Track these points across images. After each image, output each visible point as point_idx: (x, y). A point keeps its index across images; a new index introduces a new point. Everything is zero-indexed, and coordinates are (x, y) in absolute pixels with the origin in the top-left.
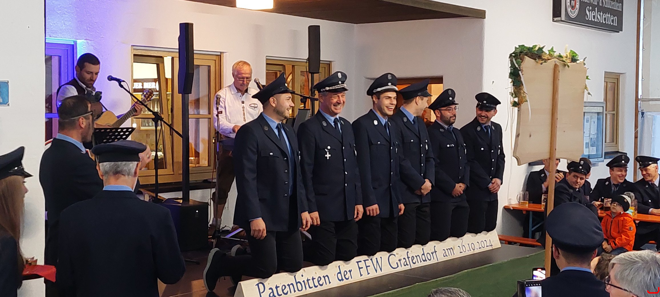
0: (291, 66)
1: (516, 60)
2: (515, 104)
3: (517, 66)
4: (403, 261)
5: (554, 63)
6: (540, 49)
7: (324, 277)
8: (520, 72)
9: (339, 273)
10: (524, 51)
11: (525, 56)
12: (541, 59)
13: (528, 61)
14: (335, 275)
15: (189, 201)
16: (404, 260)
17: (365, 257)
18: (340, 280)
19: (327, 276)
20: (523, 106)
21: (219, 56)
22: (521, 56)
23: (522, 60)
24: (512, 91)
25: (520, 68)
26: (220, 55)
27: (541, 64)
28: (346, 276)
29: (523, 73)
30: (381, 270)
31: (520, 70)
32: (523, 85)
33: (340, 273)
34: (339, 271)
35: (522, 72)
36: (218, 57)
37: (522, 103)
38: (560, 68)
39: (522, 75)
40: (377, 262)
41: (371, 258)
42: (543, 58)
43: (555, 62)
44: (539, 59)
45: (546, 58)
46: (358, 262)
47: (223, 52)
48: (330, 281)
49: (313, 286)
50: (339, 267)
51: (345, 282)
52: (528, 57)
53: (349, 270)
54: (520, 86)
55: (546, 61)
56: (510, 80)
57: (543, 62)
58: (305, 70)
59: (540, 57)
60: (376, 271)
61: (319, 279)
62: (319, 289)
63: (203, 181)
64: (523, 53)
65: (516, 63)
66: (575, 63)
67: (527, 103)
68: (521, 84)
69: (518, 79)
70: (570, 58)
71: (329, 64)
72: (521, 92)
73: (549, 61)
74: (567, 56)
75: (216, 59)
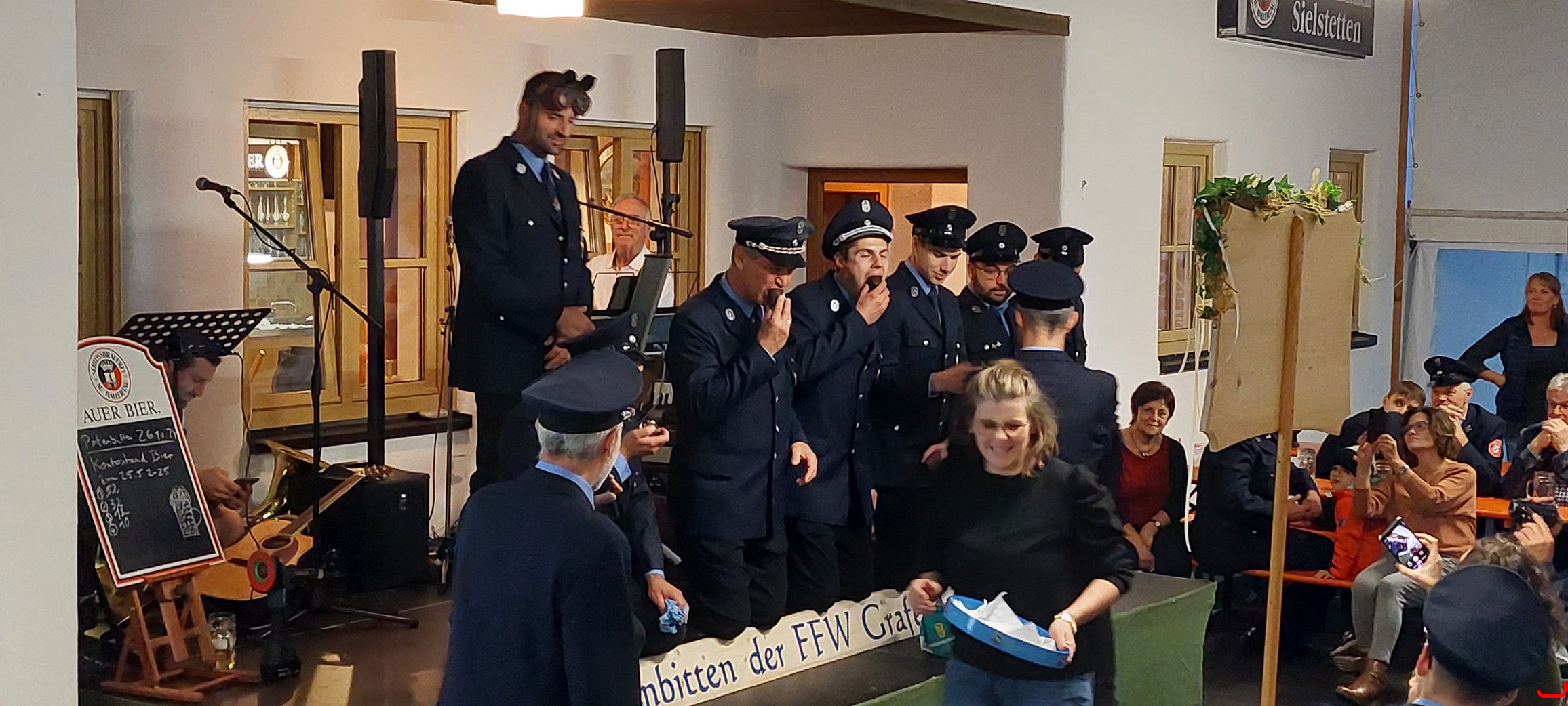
1: (1209, 212)
2: (1208, 314)
3: (1214, 228)
4: (895, 619)
5: (1292, 215)
6: (1263, 186)
7: (722, 666)
8: (1220, 242)
9: (753, 655)
10: (1230, 191)
11: (1231, 204)
12: (1266, 207)
13: (1237, 213)
14: (746, 659)
15: (385, 470)
16: (898, 617)
17: (811, 615)
18: (756, 672)
19: (728, 663)
20: (1225, 317)
21: (448, 120)
22: (1222, 202)
23: (1224, 211)
25: (1219, 232)
26: (450, 119)
27: (1265, 219)
28: (770, 662)
29: (1227, 243)
30: (847, 642)
31: (1220, 238)
32: (1226, 270)
33: (757, 654)
34: (755, 651)
35: (1224, 242)
36: (443, 121)
37: (1224, 312)
38: (1306, 225)
39: (1225, 247)
40: (839, 623)
41: (824, 617)
42: (1269, 204)
43: (1294, 212)
44: (1260, 208)
45: (1276, 206)
46: (795, 627)
47: (457, 111)
48: (736, 675)
49: (698, 689)
50: (755, 640)
51: (769, 676)
52: (1236, 204)
53: (776, 647)
54: (1219, 274)
55: (1274, 211)
56: (1197, 257)
57: (1270, 213)
59: (1262, 204)
60: (837, 646)
61: (711, 671)
62: (712, 694)
63: (408, 418)
64: (1227, 198)
65: (1212, 221)
66: (1334, 213)
67: (1233, 310)
68: (1223, 269)
69: (1217, 256)
70: (1324, 200)
71: (700, 133)
72: (1221, 287)
73: (1282, 210)
74: (1318, 196)
75: (441, 126)
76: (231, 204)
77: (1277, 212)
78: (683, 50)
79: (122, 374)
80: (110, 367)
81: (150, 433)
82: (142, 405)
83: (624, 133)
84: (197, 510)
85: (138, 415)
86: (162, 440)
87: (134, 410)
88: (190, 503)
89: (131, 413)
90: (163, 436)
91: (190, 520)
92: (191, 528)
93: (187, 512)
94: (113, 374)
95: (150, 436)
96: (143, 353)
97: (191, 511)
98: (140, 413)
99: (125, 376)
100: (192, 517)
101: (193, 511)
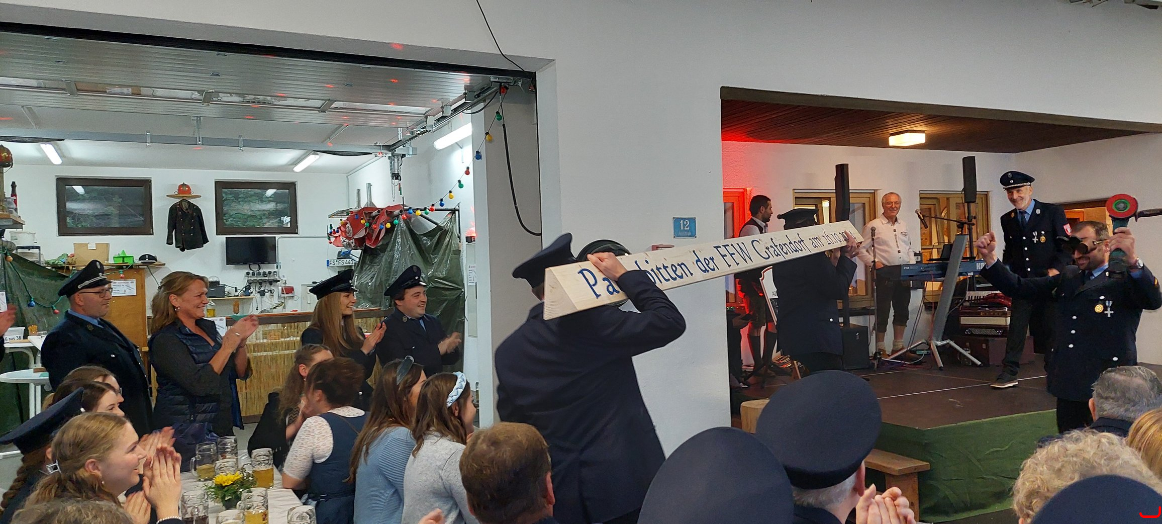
0: (946, 199)
15: (850, 325)
21: (874, 194)
36: (871, 194)
47: (877, 190)
58: (961, 202)
71: (986, 195)
75: (870, 196)
78: (974, 157)
83: (952, 196)
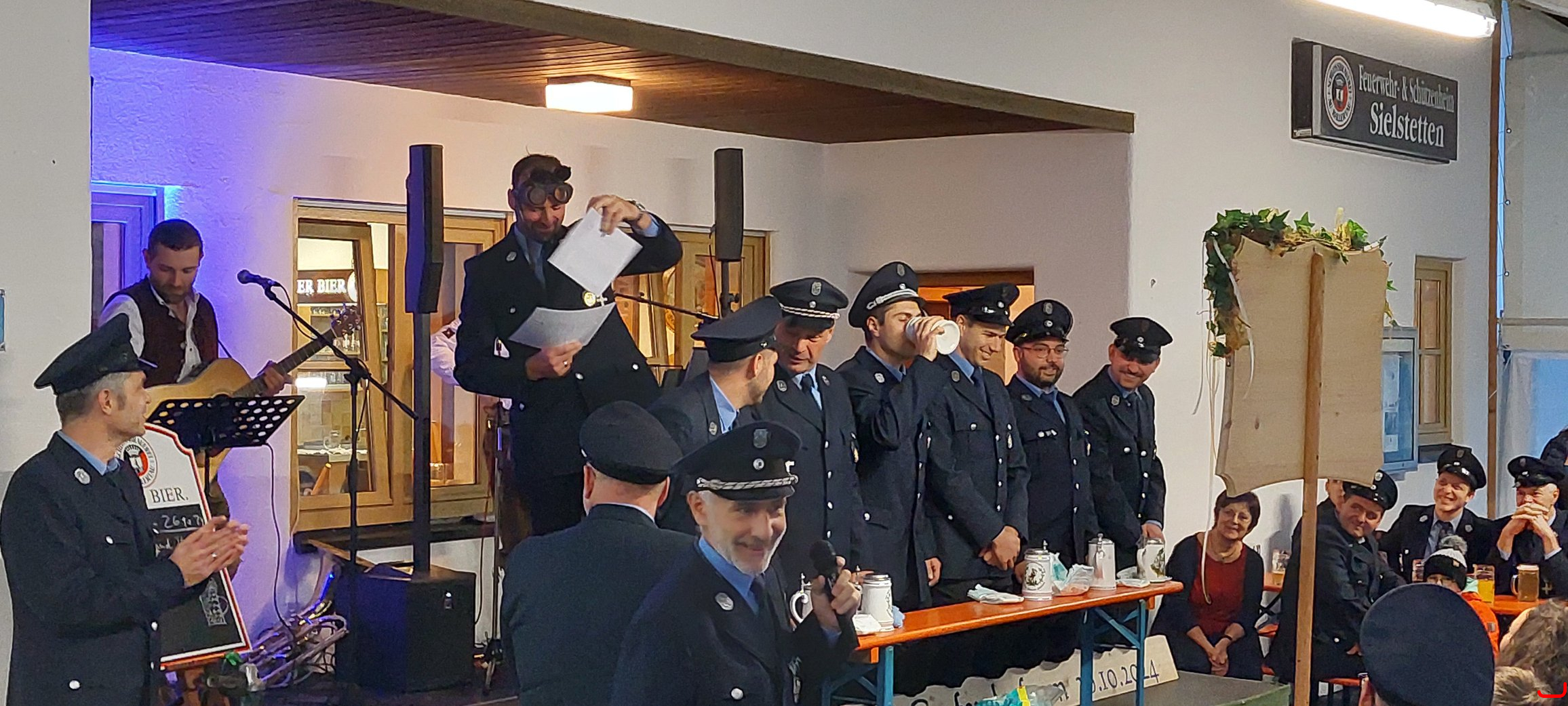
1: (1219, 246)
2: (1220, 351)
3: (1224, 261)
5: (1312, 252)
6: (1278, 220)
8: (1230, 275)
10: (1241, 224)
11: (1243, 237)
12: (1281, 242)
13: (1250, 248)
15: (429, 569)
20: (1238, 354)
21: (503, 222)
22: (1233, 235)
23: (1236, 245)
24: (1213, 319)
25: (1230, 265)
27: (1281, 255)
29: (1238, 276)
31: (1230, 271)
32: (1238, 305)
35: (1235, 275)
37: (1238, 349)
38: (1326, 264)
39: (1236, 281)
42: (1286, 239)
43: (1313, 249)
44: (1274, 242)
45: (1292, 241)
52: (1250, 238)
54: (1231, 309)
55: (1292, 247)
56: (1207, 293)
57: (1287, 249)
58: (708, 254)
59: (1278, 239)
63: (462, 520)
64: (1237, 230)
65: (1222, 253)
66: (1360, 252)
67: (1248, 346)
68: (1234, 304)
69: (1228, 290)
70: (1347, 239)
71: (763, 239)
72: (1233, 322)
73: (1300, 247)
74: (1341, 234)
75: (496, 226)
76: (272, 297)
77: (1294, 248)
78: (741, 150)
79: (149, 460)
80: (137, 452)
81: (176, 519)
82: (169, 492)
83: (690, 236)
84: (223, 598)
85: (164, 501)
86: (189, 526)
87: (160, 495)
88: (216, 591)
89: (157, 499)
90: (190, 523)
91: (217, 609)
92: (216, 616)
93: (213, 599)
94: (139, 459)
95: (176, 523)
96: (171, 439)
97: (217, 600)
98: (166, 499)
99: (152, 462)
100: (219, 606)
101: (220, 599)
